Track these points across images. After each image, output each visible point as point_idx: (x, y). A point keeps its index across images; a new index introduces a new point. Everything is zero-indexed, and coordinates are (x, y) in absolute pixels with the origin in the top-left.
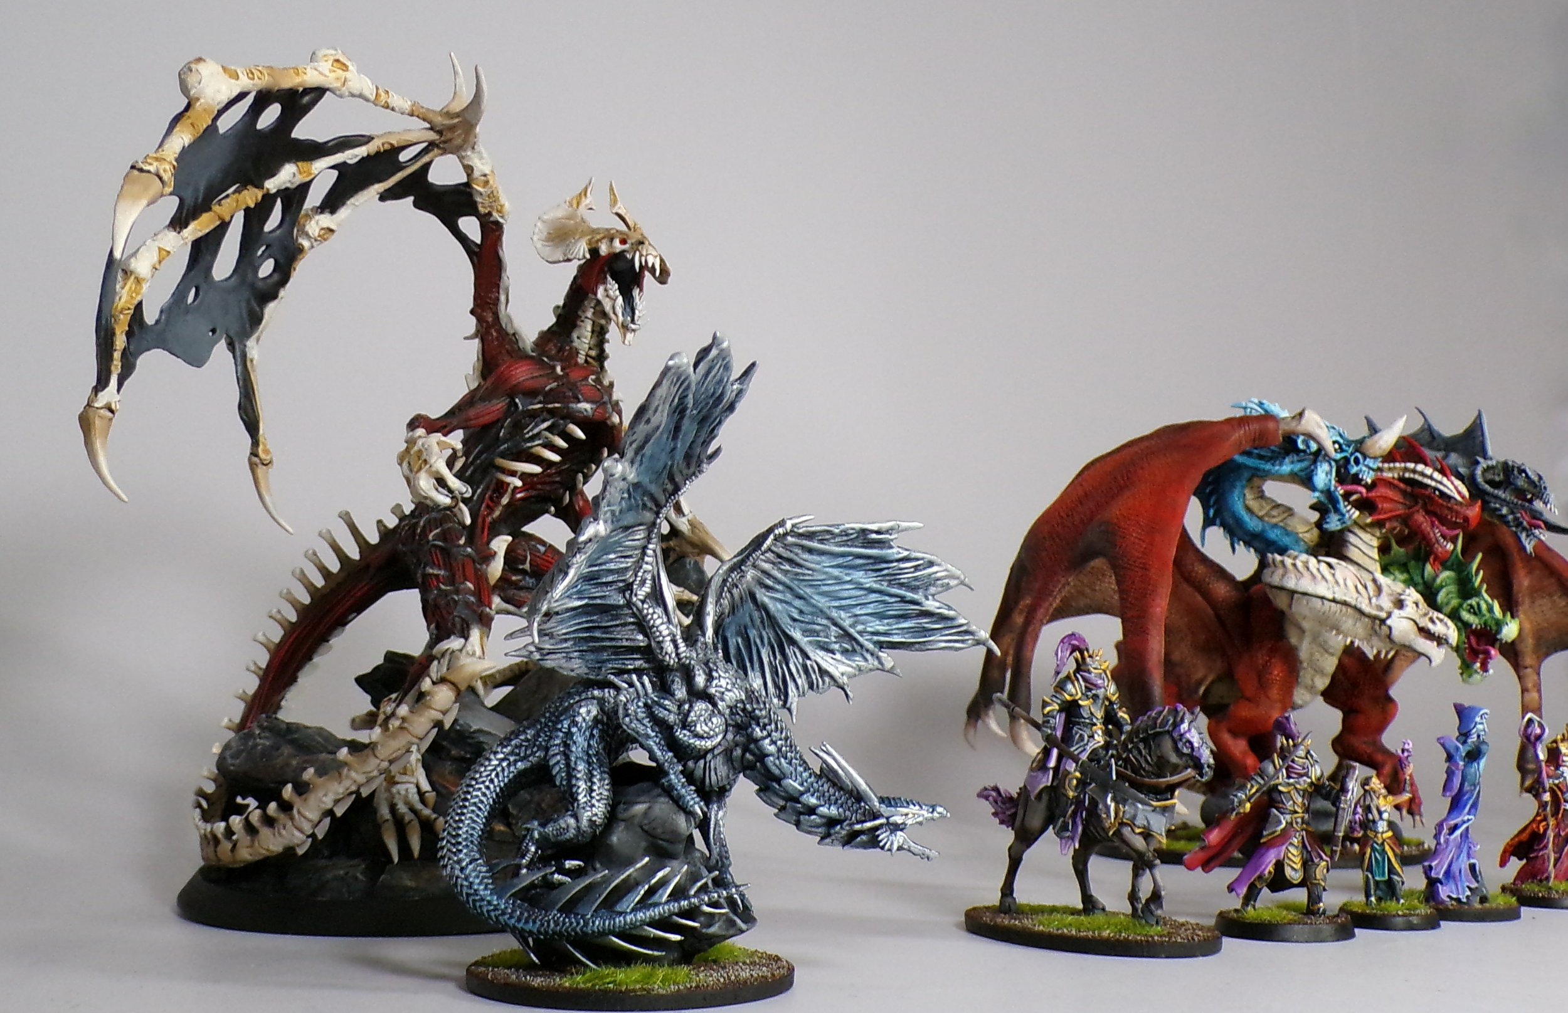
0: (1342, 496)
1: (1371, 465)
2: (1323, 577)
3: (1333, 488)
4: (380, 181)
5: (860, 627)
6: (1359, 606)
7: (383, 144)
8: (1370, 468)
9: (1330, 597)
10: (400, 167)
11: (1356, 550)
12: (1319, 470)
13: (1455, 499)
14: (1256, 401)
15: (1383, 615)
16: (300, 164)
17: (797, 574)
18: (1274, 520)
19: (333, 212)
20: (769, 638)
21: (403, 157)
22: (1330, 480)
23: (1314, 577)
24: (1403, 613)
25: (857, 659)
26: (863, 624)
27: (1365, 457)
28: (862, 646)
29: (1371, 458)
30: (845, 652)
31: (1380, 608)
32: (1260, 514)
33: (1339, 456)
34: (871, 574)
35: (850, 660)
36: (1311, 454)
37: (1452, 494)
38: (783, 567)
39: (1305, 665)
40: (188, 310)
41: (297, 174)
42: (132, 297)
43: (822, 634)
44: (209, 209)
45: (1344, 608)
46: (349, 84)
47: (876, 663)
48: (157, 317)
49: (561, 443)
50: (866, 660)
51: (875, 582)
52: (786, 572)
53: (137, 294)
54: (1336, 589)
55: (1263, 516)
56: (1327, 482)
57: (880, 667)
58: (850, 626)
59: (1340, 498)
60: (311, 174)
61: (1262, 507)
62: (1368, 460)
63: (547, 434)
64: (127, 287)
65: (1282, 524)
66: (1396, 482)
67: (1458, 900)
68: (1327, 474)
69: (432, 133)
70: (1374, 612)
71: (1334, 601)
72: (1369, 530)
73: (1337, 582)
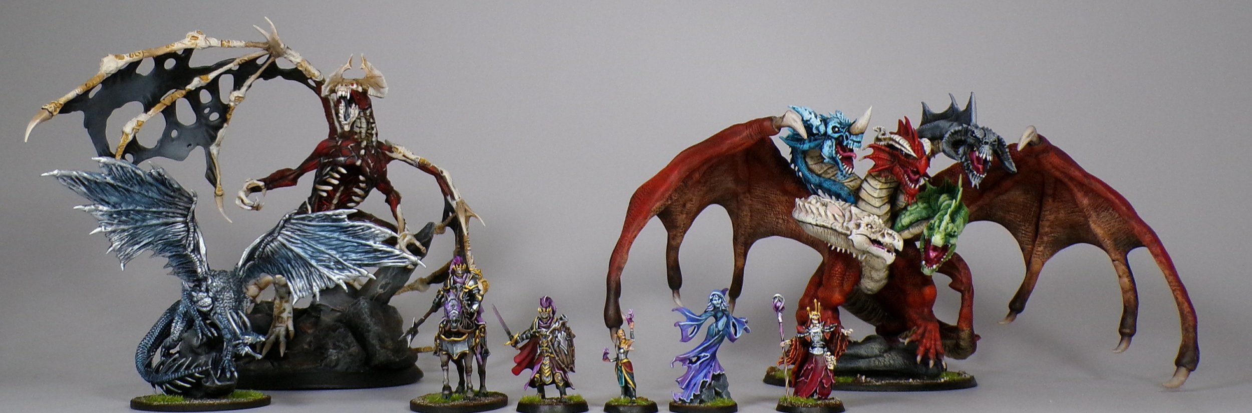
0: (840, 159)
1: (855, 139)
2: (812, 212)
3: (834, 156)
4: (252, 74)
5: (345, 258)
6: (834, 228)
7: (241, 61)
8: (854, 141)
9: (815, 223)
10: (259, 67)
11: (865, 191)
12: (825, 146)
13: (912, 156)
14: (791, 106)
15: (849, 233)
16: (202, 77)
17: (305, 236)
18: (828, 176)
19: (239, 89)
20: (302, 264)
21: (259, 62)
22: (832, 151)
23: (807, 211)
24: (859, 231)
25: (345, 272)
26: (346, 256)
27: (851, 134)
28: (347, 267)
29: (853, 135)
30: (338, 269)
31: (848, 229)
32: (819, 173)
33: (836, 135)
34: (343, 233)
35: (342, 272)
36: (822, 135)
37: (909, 153)
38: (296, 233)
39: (864, 264)
40: (173, 140)
41: (201, 81)
42: (125, 141)
43: (327, 261)
44: (159, 102)
45: (826, 230)
46: (199, 45)
47: (357, 273)
48: (156, 144)
49: (337, 176)
50: (351, 272)
51: (345, 237)
52: (299, 235)
53: (127, 139)
54: (819, 218)
55: (821, 174)
56: (830, 151)
57: (360, 275)
58: (339, 257)
59: (839, 161)
60: (208, 79)
61: (822, 168)
62: (852, 136)
63: (331, 172)
64: (123, 138)
65: (833, 178)
66: (883, 148)
67: (683, 401)
68: (830, 147)
69: (264, 51)
70: (844, 231)
71: (817, 225)
72: (877, 178)
73: (820, 214)
